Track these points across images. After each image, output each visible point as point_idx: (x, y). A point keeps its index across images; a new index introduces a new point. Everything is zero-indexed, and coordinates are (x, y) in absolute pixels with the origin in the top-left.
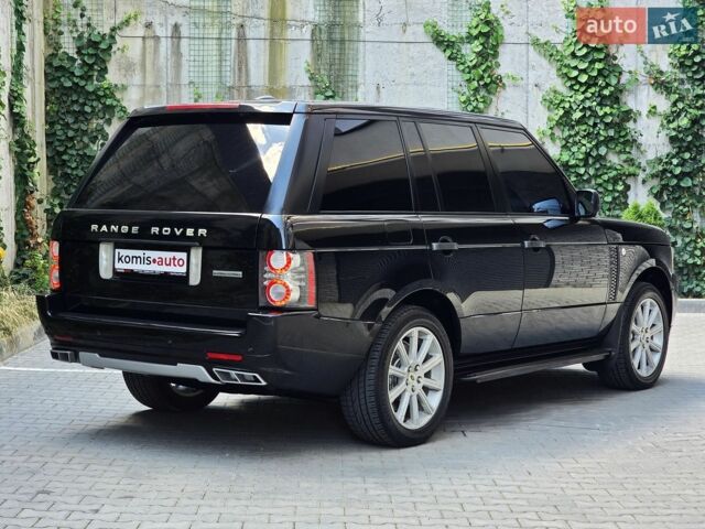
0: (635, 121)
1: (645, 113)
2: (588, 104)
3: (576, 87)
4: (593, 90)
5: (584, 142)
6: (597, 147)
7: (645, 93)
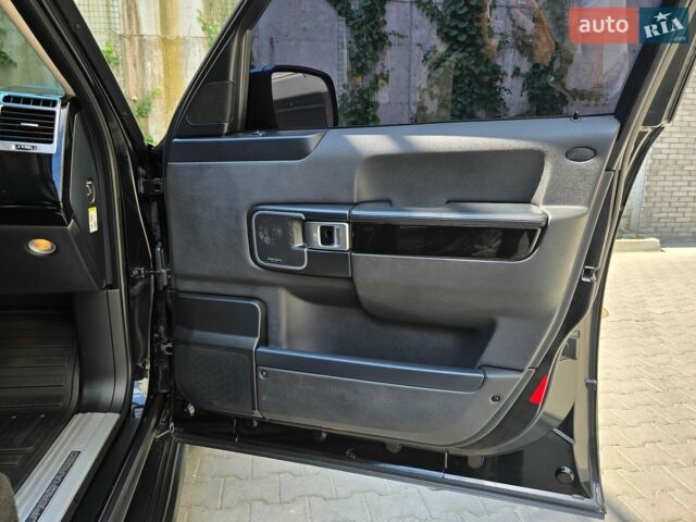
0: (502, 81)
1: (510, 73)
2: (465, 63)
3: (456, 47)
4: (470, 49)
5: (459, 99)
6: (471, 104)
7: (512, 55)
